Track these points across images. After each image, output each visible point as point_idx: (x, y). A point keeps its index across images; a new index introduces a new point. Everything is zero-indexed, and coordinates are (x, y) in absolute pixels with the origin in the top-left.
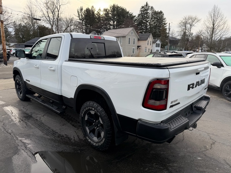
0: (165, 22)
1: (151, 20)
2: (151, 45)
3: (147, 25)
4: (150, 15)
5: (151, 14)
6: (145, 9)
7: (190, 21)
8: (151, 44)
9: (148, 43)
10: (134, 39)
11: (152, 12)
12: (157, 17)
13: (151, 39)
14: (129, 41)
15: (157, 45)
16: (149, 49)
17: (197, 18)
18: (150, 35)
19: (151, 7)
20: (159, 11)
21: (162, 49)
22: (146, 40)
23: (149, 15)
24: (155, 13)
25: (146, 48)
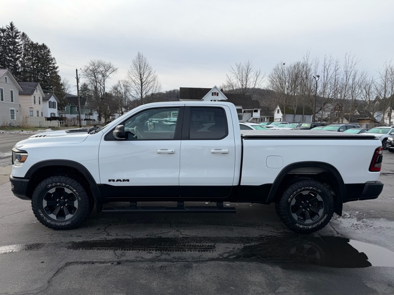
0: (54, 64)
1: (24, 57)
2: (40, 104)
3: (17, 65)
4: (21, 48)
5: (22, 46)
6: (8, 34)
7: (102, 69)
8: (40, 101)
9: (35, 101)
10: (12, 92)
11: (26, 44)
12: (38, 53)
13: (38, 93)
14: (12, 97)
15: (52, 105)
16: (38, 112)
17: (111, 66)
18: (36, 86)
19: (21, 33)
20: (40, 44)
21: (60, 112)
22: (31, 95)
23: (19, 47)
24: (32, 46)
25: (31, 110)
